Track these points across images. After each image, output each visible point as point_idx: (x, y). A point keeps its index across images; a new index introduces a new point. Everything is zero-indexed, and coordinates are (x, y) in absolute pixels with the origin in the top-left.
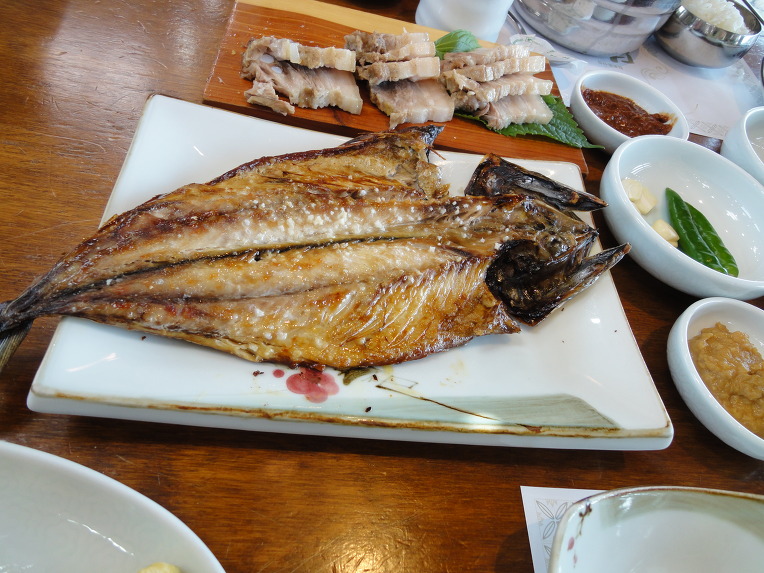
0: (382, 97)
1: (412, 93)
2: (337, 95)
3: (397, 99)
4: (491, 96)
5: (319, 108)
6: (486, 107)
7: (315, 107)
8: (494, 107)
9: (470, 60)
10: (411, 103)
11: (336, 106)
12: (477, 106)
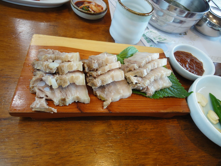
0: (99, 93)
1: (112, 88)
2: (78, 98)
3: (106, 93)
4: (147, 83)
5: (69, 104)
6: (145, 88)
7: (68, 105)
8: (149, 87)
9: (136, 66)
10: (113, 94)
11: (78, 102)
12: (141, 88)
